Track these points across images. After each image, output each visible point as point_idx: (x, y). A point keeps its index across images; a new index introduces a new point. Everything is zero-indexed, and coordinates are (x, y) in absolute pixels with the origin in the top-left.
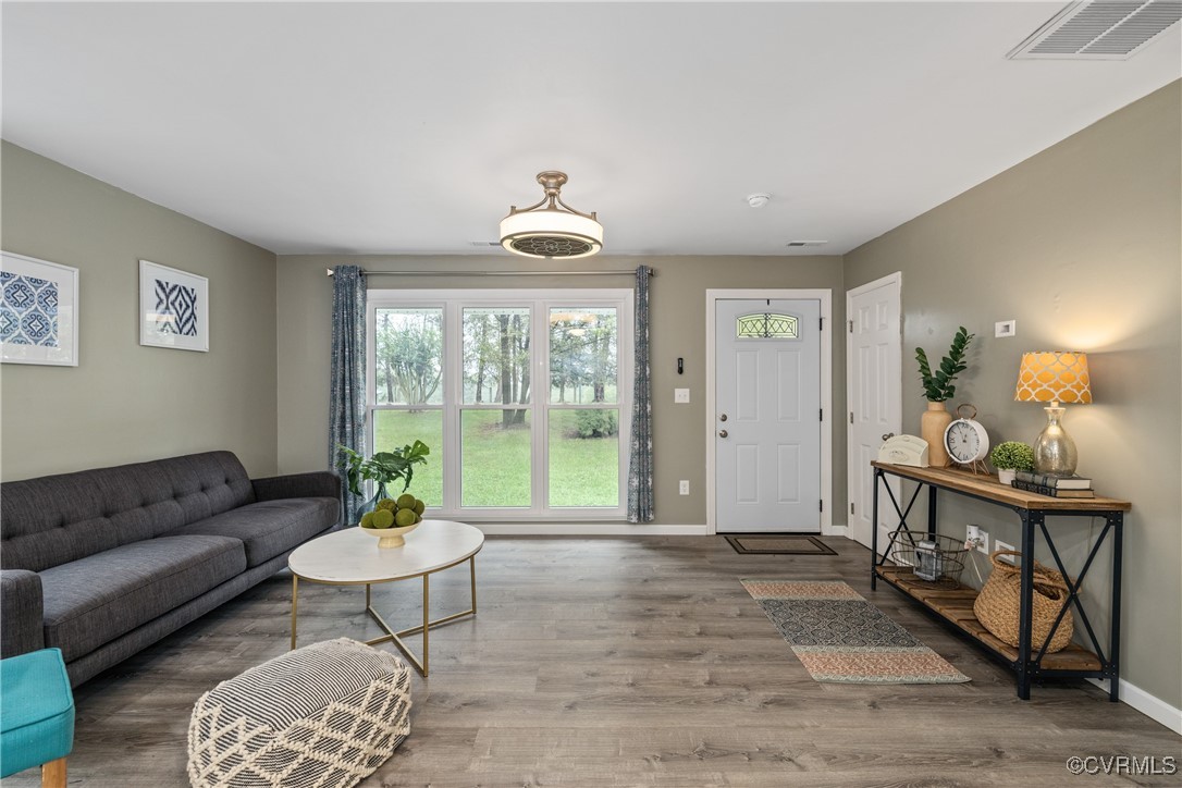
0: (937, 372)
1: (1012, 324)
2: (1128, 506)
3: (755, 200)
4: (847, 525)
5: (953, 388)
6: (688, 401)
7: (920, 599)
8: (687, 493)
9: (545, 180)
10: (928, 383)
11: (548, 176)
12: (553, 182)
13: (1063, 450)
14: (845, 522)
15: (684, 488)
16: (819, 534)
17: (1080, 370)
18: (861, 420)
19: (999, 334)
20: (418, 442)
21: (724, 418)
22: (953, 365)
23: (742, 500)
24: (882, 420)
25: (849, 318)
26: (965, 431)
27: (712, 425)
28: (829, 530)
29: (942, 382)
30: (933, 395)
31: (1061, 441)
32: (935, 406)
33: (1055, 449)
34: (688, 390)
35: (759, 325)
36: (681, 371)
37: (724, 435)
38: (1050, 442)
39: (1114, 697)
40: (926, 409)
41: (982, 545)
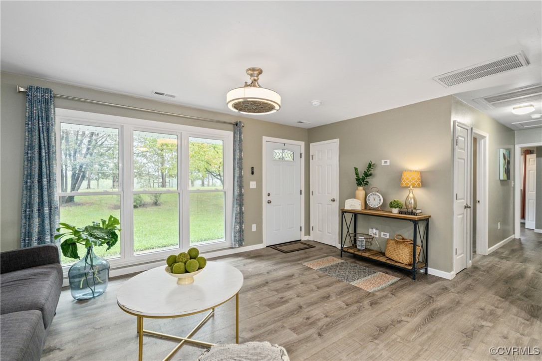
0: (362, 176)
1: (388, 161)
2: (430, 217)
3: (316, 103)
4: (310, 235)
5: (367, 182)
6: (255, 187)
7: (367, 256)
8: (255, 230)
9: (252, 72)
10: (357, 180)
11: (253, 70)
12: (255, 72)
13: (415, 201)
14: (309, 234)
15: (254, 228)
16: (300, 240)
17: (418, 176)
18: (317, 194)
19: (383, 164)
20: (111, 217)
21: (269, 195)
22: (367, 175)
23: (275, 230)
24: (328, 193)
25: (311, 154)
26: (374, 196)
27: (265, 198)
28: (304, 238)
29: (363, 179)
30: (359, 184)
31: (414, 198)
32: (361, 188)
33: (412, 201)
34: (255, 182)
35: (281, 154)
36: (253, 173)
37: (269, 202)
38: (411, 200)
39: (426, 273)
40: (357, 189)
41: (376, 235)
